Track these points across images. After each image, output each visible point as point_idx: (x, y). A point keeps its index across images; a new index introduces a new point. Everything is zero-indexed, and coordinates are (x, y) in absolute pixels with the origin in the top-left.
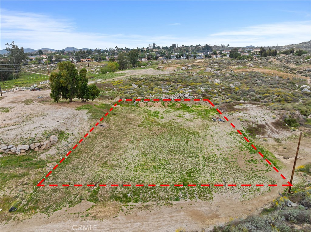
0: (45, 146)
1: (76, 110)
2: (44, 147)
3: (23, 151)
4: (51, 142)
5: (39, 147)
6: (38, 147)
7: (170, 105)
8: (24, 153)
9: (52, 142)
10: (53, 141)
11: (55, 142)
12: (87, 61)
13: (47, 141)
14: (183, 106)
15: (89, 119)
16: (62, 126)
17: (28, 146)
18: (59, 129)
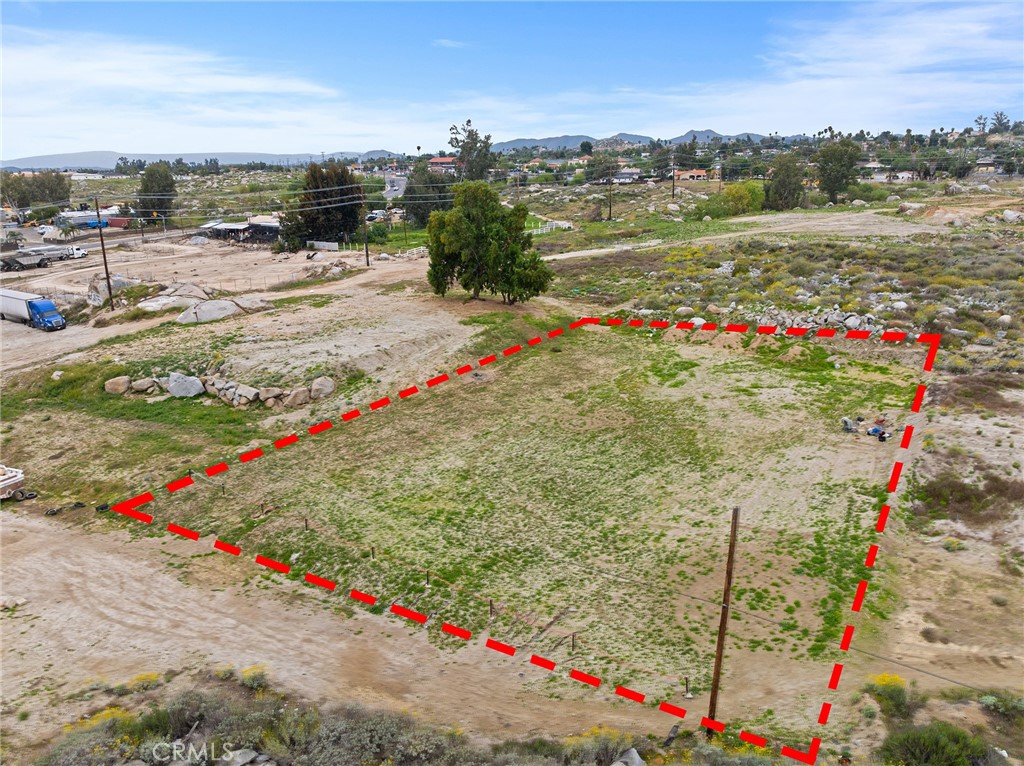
0: (290, 398)
1: (460, 322)
2: (287, 401)
3: (244, 400)
4: (310, 391)
5: (278, 397)
6: (275, 397)
7: (769, 347)
8: (245, 404)
9: (312, 394)
10: (317, 390)
11: (322, 396)
12: (692, 177)
13: (301, 388)
14: (812, 359)
15: (460, 351)
16: (374, 358)
17: (255, 391)
18: (359, 366)
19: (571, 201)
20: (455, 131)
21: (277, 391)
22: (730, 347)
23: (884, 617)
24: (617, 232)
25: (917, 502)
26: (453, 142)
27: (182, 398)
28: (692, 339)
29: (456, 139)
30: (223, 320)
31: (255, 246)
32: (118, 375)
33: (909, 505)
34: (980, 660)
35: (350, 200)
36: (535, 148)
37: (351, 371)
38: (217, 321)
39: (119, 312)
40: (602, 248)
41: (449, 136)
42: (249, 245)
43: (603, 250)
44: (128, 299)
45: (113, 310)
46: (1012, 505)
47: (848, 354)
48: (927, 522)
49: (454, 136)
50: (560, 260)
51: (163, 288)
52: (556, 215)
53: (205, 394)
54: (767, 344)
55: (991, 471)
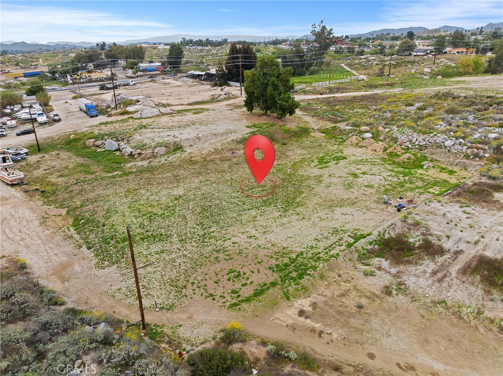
0: (144, 155)
4: (154, 153)
5: (140, 154)
6: (138, 154)
7: (396, 153)
8: (127, 156)
10: (156, 153)
11: (158, 155)
12: (458, 52)
13: (150, 151)
14: (413, 162)
15: (232, 140)
16: (191, 140)
17: (132, 150)
18: (182, 144)
19: (376, 64)
20: (314, 26)
21: (139, 151)
22: (375, 151)
23: (288, 299)
24: (385, 83)
25: (376, 246)
26: (313, 33)
27: (109, 151)
28: (359, 145)
29: (314, 30)
30: (151, 117)
31: (206, 83)
32: (91, 139)
33: (369, 247)
34: (313, 330)
35: (249, 62)
36: (388, 34)
37: (177, 145)
38: (149, 118)
39: (119, 111)
40: (366, 91)
41: (311, 29)
42: (204, 82)
43: (366, 93)
44: (124, 105)
45: (117, 110)
46: (426, 258)
47: (440, 161)
48: (372, 258)
49: (313, 29)
50: (337, 97)
51: (138, 101)
52: (364, 72)
53: (119, 150)
54: (396, 151)
55: (429, 237)
